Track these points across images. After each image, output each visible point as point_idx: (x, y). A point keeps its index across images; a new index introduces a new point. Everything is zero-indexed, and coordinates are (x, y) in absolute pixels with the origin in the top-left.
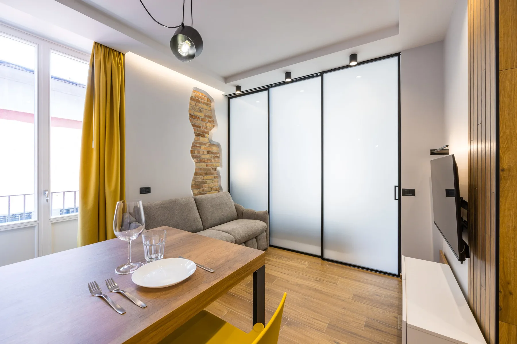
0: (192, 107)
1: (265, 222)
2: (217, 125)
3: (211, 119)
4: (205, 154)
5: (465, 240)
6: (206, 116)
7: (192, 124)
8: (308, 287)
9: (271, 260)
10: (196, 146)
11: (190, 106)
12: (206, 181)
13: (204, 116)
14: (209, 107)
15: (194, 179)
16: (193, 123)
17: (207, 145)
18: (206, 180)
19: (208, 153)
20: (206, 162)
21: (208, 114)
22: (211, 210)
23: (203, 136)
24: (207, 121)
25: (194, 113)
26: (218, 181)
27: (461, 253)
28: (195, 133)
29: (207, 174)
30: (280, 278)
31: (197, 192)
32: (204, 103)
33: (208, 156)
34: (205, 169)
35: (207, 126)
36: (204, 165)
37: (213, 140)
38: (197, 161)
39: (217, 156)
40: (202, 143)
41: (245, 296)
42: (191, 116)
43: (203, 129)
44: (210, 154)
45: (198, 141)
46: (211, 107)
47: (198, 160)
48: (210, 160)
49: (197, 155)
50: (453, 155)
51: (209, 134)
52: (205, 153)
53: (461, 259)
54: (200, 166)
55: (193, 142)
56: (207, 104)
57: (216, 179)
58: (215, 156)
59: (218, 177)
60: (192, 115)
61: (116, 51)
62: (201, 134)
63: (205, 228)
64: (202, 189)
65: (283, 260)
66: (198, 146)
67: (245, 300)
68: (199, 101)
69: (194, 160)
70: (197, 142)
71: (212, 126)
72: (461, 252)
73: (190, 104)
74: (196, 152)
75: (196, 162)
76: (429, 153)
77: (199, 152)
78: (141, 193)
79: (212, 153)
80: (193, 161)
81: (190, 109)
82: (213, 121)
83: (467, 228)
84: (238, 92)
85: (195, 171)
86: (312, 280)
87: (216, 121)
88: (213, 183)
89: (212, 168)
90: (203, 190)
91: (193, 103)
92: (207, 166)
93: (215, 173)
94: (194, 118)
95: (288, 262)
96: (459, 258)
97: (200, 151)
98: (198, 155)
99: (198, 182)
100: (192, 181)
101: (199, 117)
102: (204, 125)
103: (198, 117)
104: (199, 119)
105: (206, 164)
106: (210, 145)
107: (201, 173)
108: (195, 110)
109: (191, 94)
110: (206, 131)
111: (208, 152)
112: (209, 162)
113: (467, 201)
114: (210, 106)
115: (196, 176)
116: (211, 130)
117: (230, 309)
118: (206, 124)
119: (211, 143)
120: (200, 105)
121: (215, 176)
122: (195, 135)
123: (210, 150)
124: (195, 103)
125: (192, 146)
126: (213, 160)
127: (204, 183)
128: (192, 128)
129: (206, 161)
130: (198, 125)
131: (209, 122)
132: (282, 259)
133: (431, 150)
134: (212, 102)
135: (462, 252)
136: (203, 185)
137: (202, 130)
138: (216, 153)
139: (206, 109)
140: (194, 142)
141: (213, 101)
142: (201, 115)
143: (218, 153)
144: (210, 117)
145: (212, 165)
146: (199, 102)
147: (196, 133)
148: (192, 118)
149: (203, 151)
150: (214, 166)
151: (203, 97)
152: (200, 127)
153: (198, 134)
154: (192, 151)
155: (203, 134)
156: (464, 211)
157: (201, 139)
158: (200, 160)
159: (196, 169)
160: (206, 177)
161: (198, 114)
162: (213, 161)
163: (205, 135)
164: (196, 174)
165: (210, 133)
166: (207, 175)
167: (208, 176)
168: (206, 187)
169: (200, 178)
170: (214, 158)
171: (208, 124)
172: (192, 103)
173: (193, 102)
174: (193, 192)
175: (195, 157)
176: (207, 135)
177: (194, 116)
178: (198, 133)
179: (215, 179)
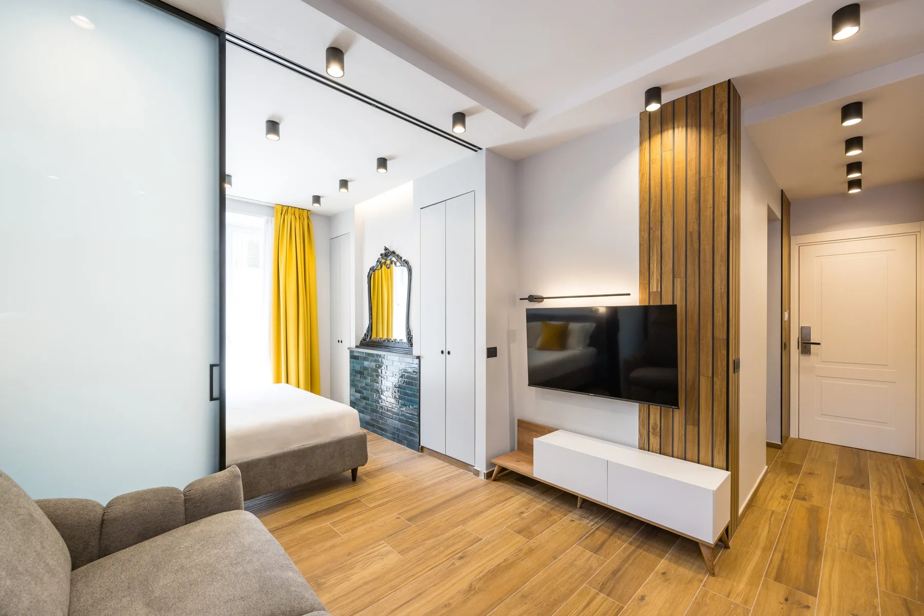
86: (457, 565)
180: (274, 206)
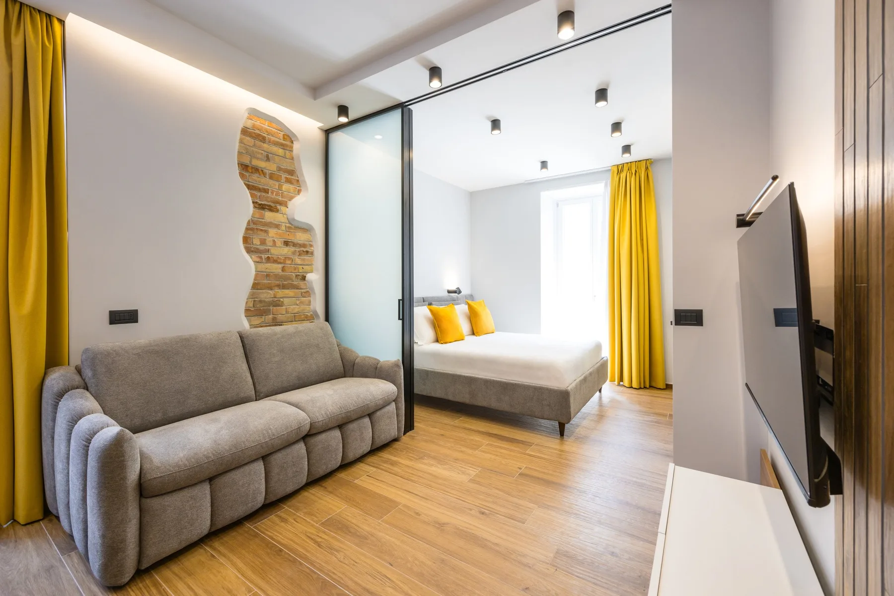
0: (247, 149)
1: (394, 382)
2: (307, 189)
3: (292, 175)
4: (277, 245)
5: (828, 438)
6: (279, 169)
7: (245, 183)
8: (458, 529)
9: (400, 463)
10: (257, 229)
11: (240, 146)
12: (282, 300)
13: (275, 169)
14: (287, 152)
15: (252, 296)
16: (248, 181)
17: (284, 228)
18: (281, 298)
19: (286, 243)
20: (280, 263)
21: (285, 165)
22: (276, 359)
23: (271, 209)
24: (283, 180)
25: (251, 162)
26: (310, 302)
27: (816, 480)
28: (253, 202)
29: (284, 287)
30: (405, 506)
31: (259, 322)
32: (276, 144)
33: (286, 251)
34: (277, 276)
35: (283, 189)
36: (276, 268)
37: (296, 218)
38: (258, 260)
39: (305, 251)
40: (271, 223)
41: (307, 551)
42: (244, 167)
43: (274, 196)
44: (292, 247)
45: (261, 220)
46: (292, 151)
47: (261, 258)
48: (289, 259)
49: (258, 247)
50: (791, 187)
51: (288, 206)
52: (279, 243)
53: (818, 499)
54: (268, 271)
55: (249, 221)
56: (283, 146)
57: (306, 297)
58: (303, 251)
59: (308, 293)
60: (247, 166)
61: (39, 11)
62: (269, 206)
63: (258, 397)
64: (271, 316)
65: (425, 464)
66: (262, 230)
67: (301, 564)
68: (264, 138)
69: (251, 258)
70: (257, 221)
71: (294, 191)
72: (818, 478)
73: (241, 141)
74: (256, 241)
75: (258, 262)
76: (735, 223)
77: (263, 242)
78: (112, 322)
79: (294, 245)
80: (249, 261)
81: (240, 153)
82: (298, 181)
83: (831, 404)
84: (343, 120)
85: (255, 280)
86: (471, 512)
87: (305, 182)
88: (297, 305)
89: (296, 276)
90: (274, 319)
91: (249, 140)
92: (283, 269)
93: (302, 284)
94: (252, 173)
95: (433, 469)
96: (810, 497)
97: (265, 239)
98: (262, 248)
99: (261, 301)
100: (246, 300)
101: (265, 170)
102: (277, 187)
103: (262, 171)
104: (264, 174)
105: (280, 266)
106: (289, 228)
107: (269, 283)
108: (253, 156)
109: (243, 121)
110: (281, 199)
111: (285, 241)
112: (288, 262)
113: (832, 327)
114: (290, 151)
115: (257, 289)
116: (291, 198)
117: (256, 590)
118: (280, 187)
119: (292, 225)
120: (265, 145)
121: (303, 291)
122: (255, 207)
123: (291, 238)
124: (253, 142)
125: (247, 229)
126: (297, 259)
127: (277, 304)
128: (247, 191)
129: (282, 261)
130: (261, 186)
131: (289, 181)
132: (424, 461)
133: (738, 215)
134: (294, 142)
135: (820, 478)
136: (275, 308)
137: (271, 198)
138: (304, 246)
139: (280, 155)
140: (252, 221)
141: (297, 139)
142: (270, 167)
143: (311, 246)
144: (292, 172)
145: (295, 269)
146: (263, 140)
147: (257, 203)
148: (247, 171)
149: (274, 241)
150: (301, 271)
151: (271, 130)
152: (266, 191)
153: (260, 205)
154: (246, 240)
155: (272, 205)
156: (824, 358)
157: (269, 216)
158: (265, 259)
159: (256, 276)
160: (281, 293)
161: (262, 164)
162: (298, 261)
163: (279, 207)
164: (255, 286)
165: (290, 204)
166: (283, 289)
167: (287, 291)
168: (281, 313)
169: (267, 295)
170: (300, 255)
171: (286, 187)
172: (245, 141)
173: (248, 138)
174: (249, 321)
175: (252, 251)
176: (282, 208)
177: (252, 168)
178: (260, 202)
179: (303, 297)
180: (610, 168)
